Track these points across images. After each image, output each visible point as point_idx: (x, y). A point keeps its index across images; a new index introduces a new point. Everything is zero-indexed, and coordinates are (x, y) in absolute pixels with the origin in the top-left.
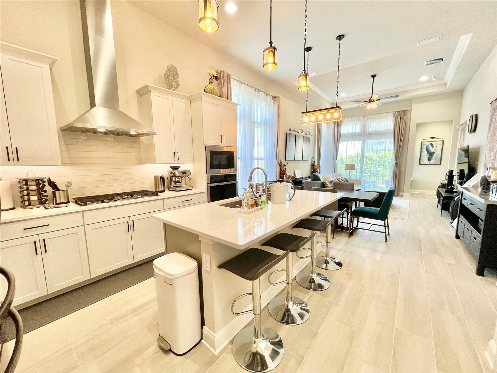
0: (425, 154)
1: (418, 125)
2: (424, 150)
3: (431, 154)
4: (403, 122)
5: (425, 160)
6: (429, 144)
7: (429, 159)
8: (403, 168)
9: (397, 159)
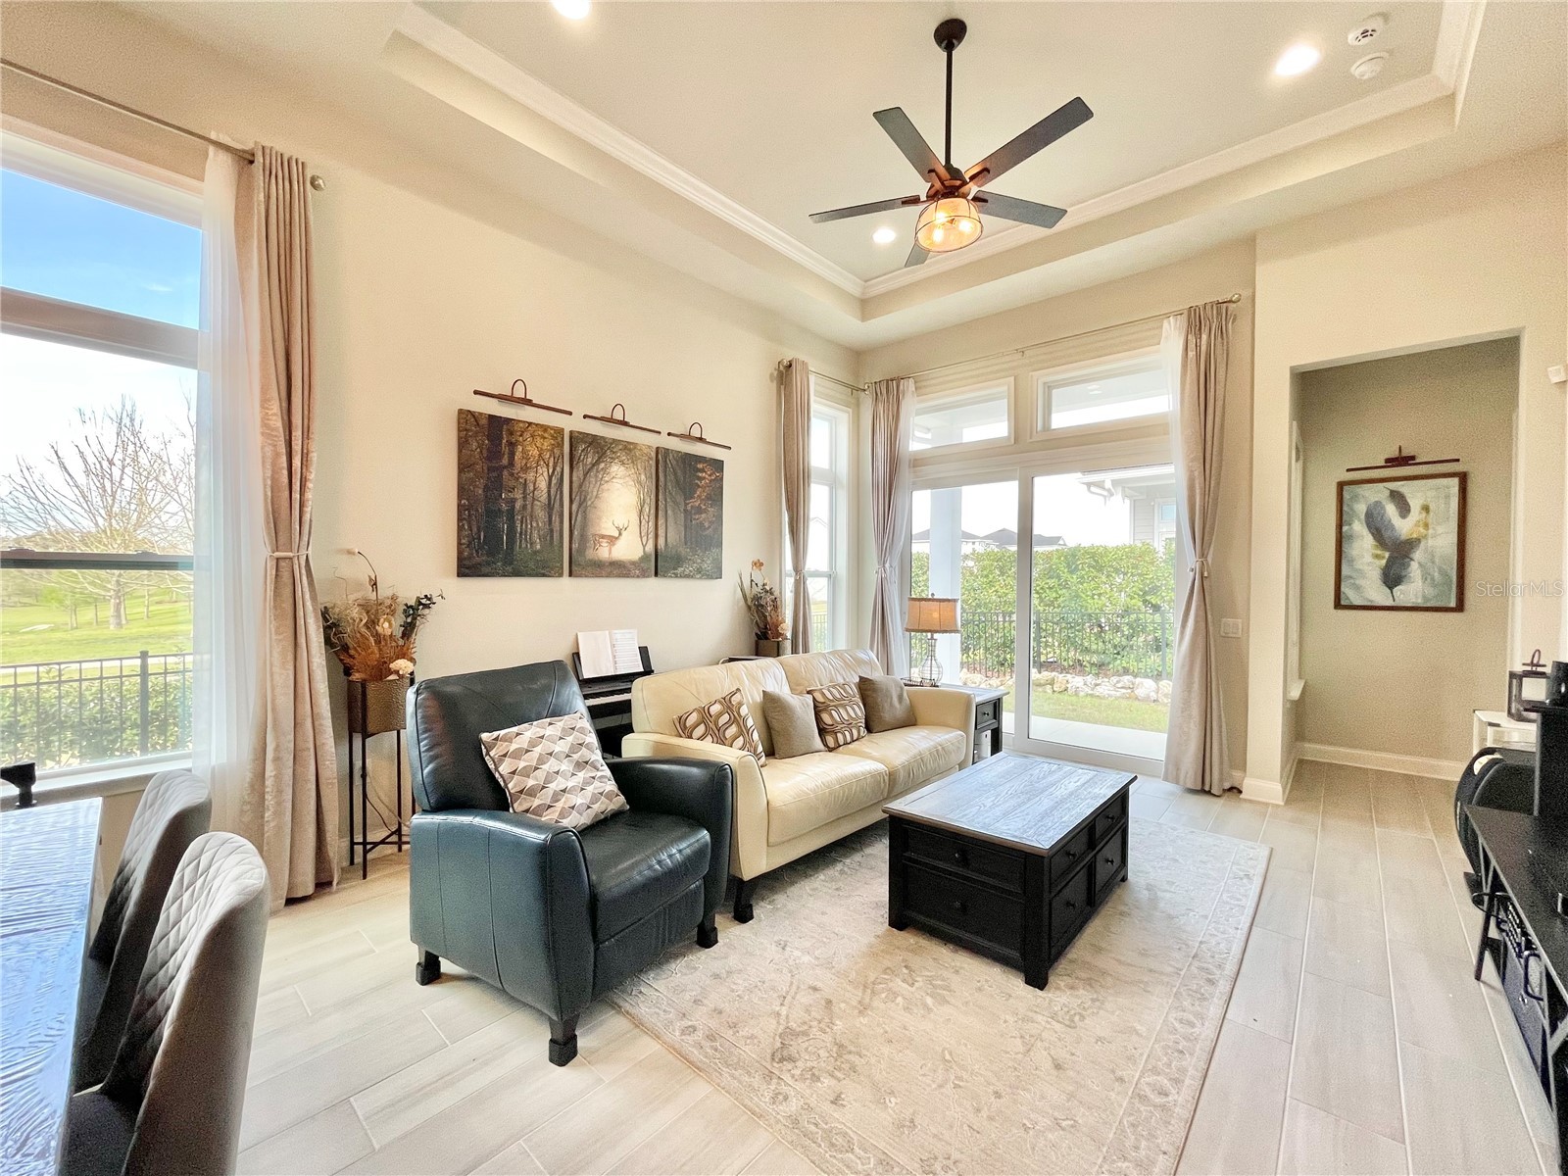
3: (1398, 552)
5: (1367, 584)
6: (1380, 492)
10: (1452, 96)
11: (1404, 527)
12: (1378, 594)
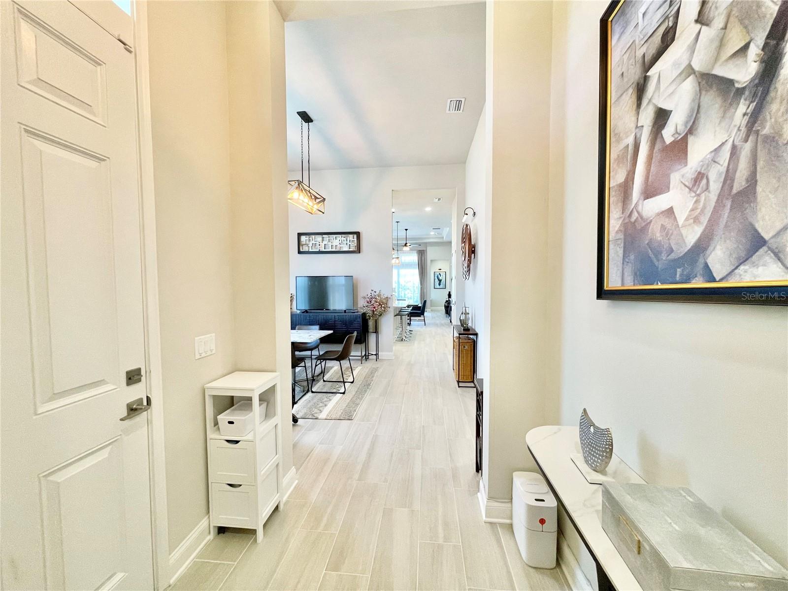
0: (437, 282)
1: (432, 261)
2: (436, 278)
3: (440, 281)
4: (423, 258)
5: (437, 286)
6: (438, 273)
7: (439, 285)
8: (425, 291)
9: (421, 285)
10: (443, 238)
11: (440, 278)
12: (438, 287)
